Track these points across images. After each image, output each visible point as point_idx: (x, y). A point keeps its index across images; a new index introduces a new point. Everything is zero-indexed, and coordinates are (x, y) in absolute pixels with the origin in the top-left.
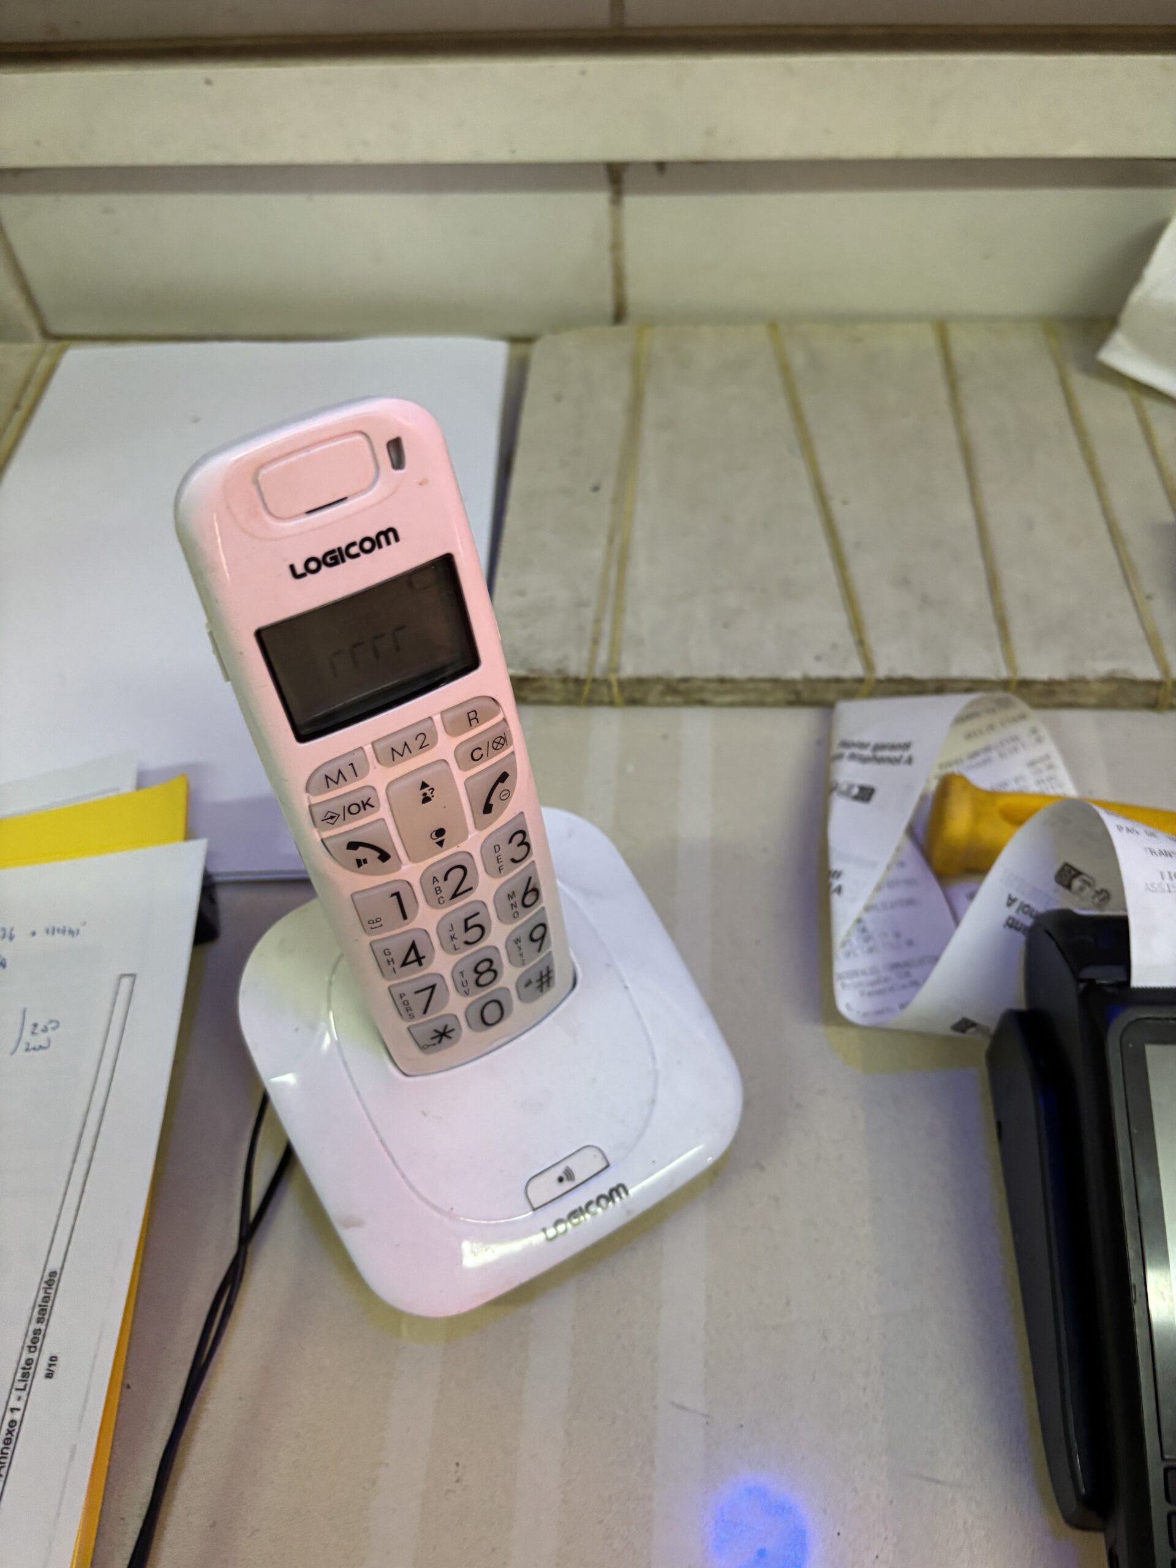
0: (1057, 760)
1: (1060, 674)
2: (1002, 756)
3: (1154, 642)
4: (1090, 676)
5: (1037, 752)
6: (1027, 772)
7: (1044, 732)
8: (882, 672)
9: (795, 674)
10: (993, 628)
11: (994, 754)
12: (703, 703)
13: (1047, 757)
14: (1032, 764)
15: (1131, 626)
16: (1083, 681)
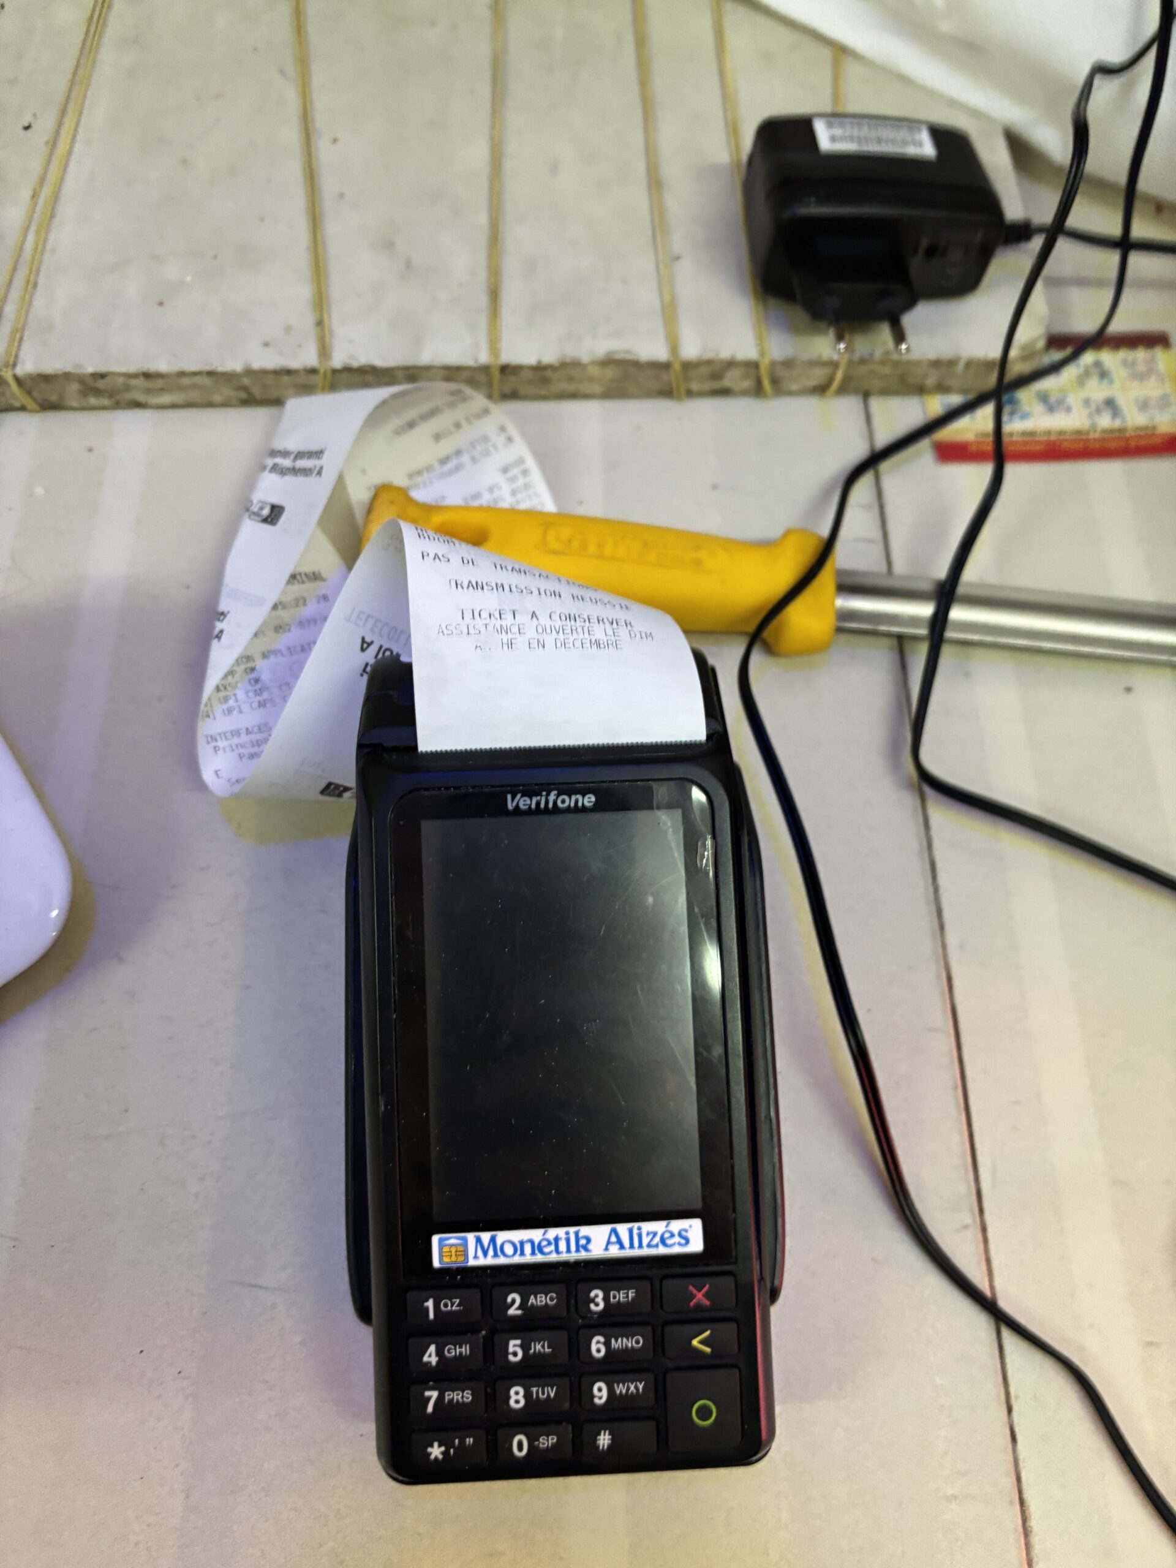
0: (531, 463)
1: (549, 357)
2: (474, 460)
3: (670, 314)
4: (585, 359)
5: (506, 455)
6: (500, 479)
7: (512, 430)
8: (338, 360)
9: (234, 365)
10: (483, 300)
11: (465, 459)
12: (138, 405)
13: (521, 461)
14: (505, 470)
15: (647, 295)
16: (576, 364)
